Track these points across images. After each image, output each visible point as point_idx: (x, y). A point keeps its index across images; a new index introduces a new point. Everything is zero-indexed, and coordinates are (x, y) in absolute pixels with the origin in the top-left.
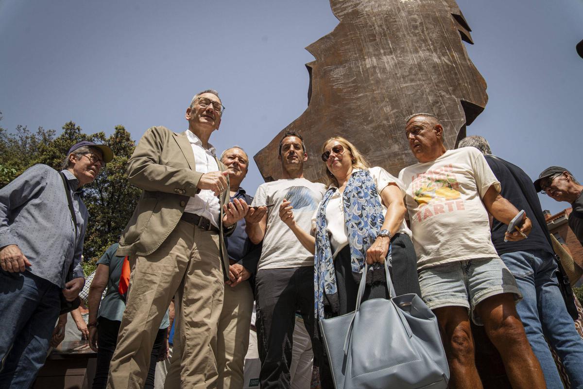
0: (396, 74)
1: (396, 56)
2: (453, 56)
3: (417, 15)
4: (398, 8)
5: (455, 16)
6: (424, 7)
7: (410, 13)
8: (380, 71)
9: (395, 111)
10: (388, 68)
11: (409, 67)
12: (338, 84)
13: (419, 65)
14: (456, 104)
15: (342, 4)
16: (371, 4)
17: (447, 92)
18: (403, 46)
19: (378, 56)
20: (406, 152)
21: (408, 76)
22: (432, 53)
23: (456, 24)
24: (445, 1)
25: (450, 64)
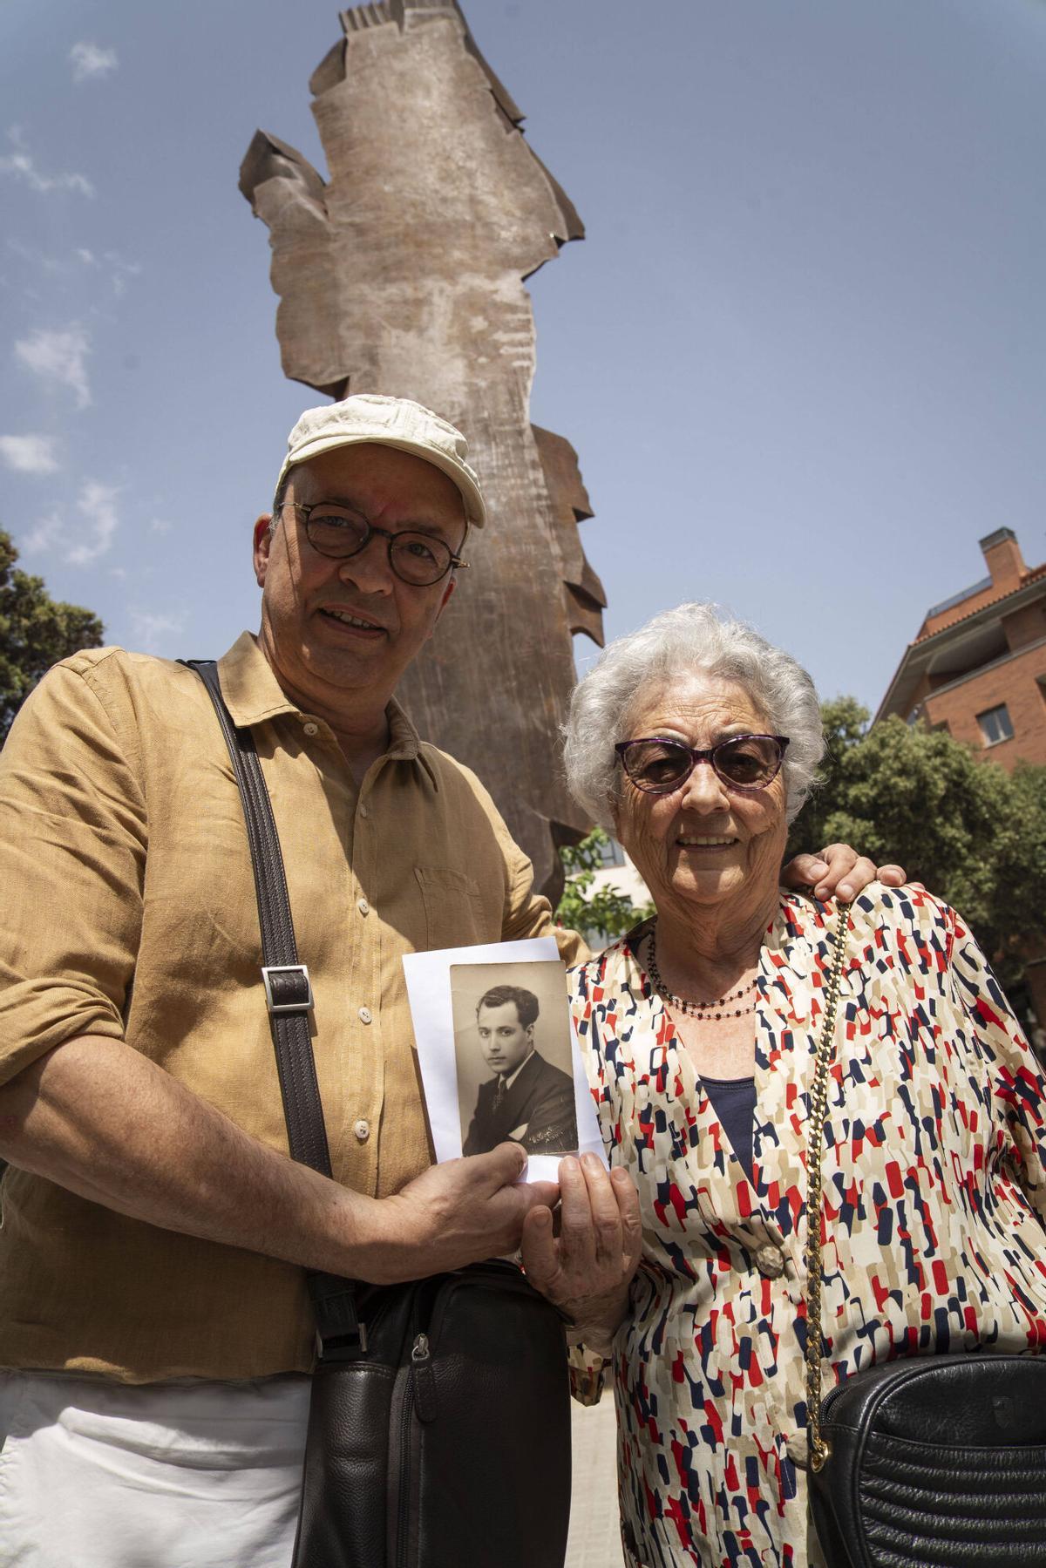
1: (448, 711)
2: (550, 707)
3: (496, 590)
5: (572, 588)
6: (512, 566)
14: (540, 832)
18: (461, 682)
22: (513, 702)
23: (571, 609)
24: (559, 539)
25: (542, 729)
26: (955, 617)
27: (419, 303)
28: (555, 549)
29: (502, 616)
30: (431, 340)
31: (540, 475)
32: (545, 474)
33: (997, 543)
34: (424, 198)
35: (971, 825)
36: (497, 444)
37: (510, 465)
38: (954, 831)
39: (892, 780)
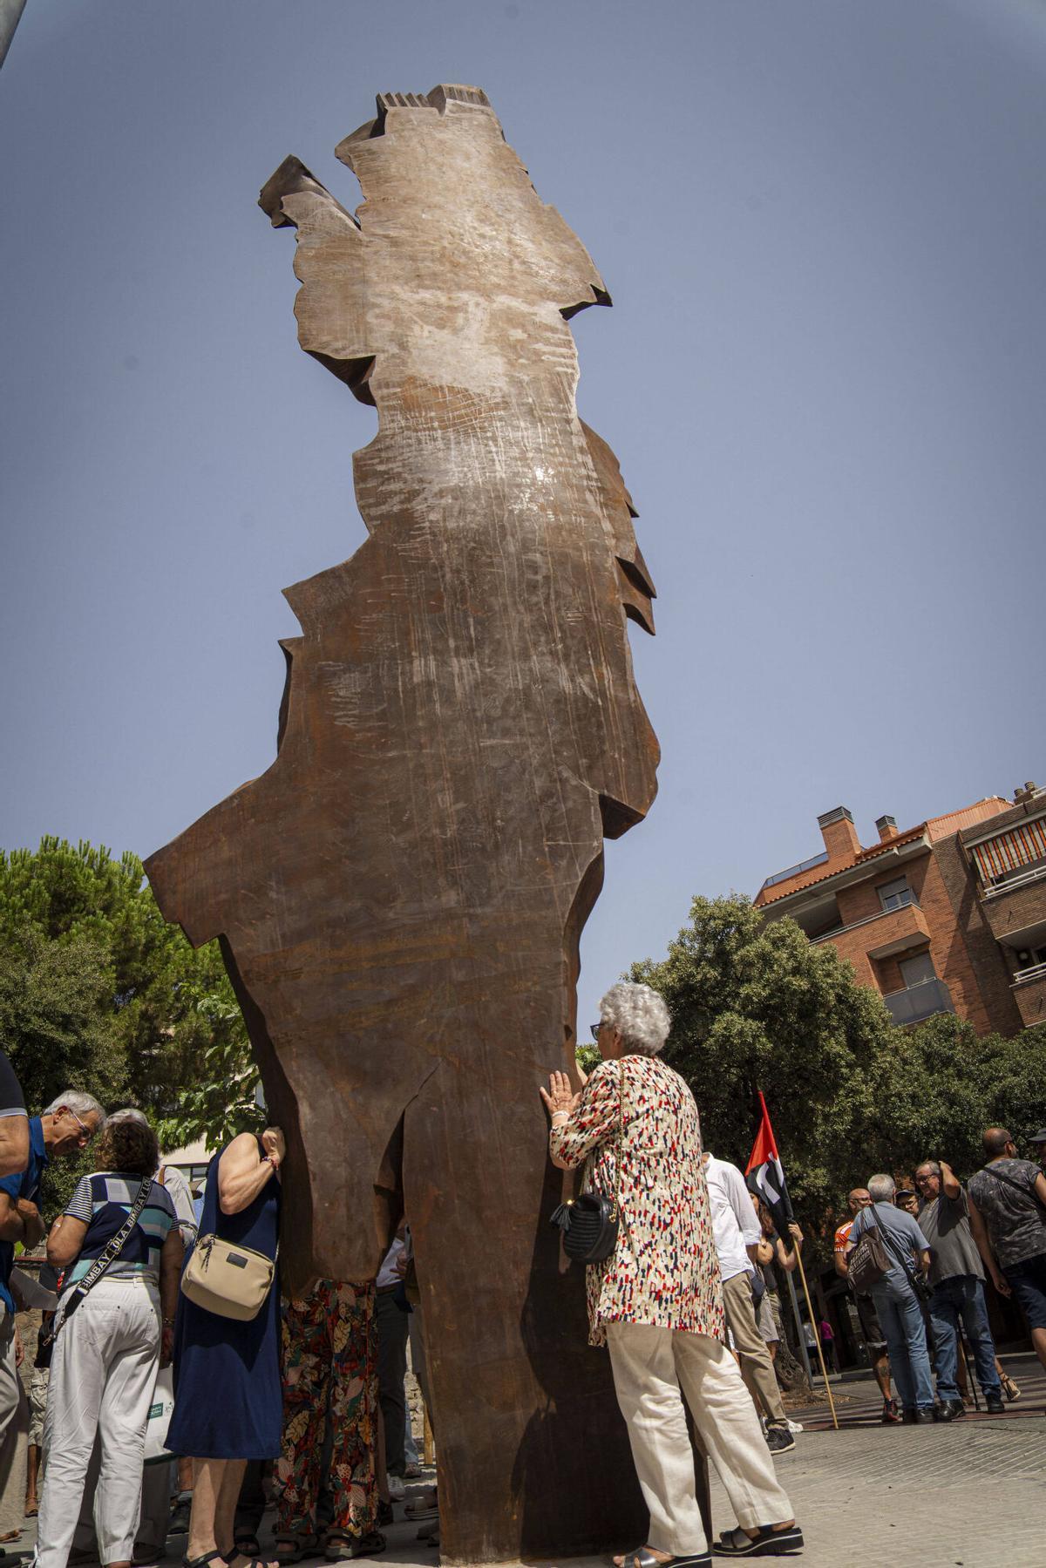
0: (474, 710)
1: (481, 663)
2: (601, 677)
3: (541, 553)
4: (503, 526)
5: (623, 564)
6: (560, 533)
7: (526, 547)
8: (441, 699)
9: (461, 805)
10: (459, 694)
11: (505, 695)
12: (346, 716)
13: (527, 691)
14: (587, 805)
15: (381, 480)
16: (443, 501)
17: (576, 769)
18: (498, 636)
19: (442, 656)
20: (471, 911)
21: (499, 718)
22: (559, 664)
23: (623, 586)
24: (610, 517)
25: (592, 696)
26: (792, 886)
27: (453, 309)
28: (607, 526)
29: (547, 578)
30: (467, 338)
31: (589, 459)
32: (593, 460)
33: (834, 821)
34: (462, 231)
36: (542, 426)
37: (557, 445)
39: (786, 980)
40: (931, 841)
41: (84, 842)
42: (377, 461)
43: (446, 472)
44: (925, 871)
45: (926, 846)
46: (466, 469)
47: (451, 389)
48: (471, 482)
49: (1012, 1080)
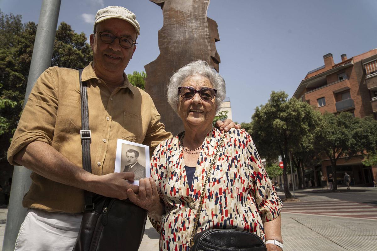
4: (186, 50)
5: (212, 57)
6: (198, 51)
15: (163, 38)
16: (174, 45)
24: (210, 45)
26: (315, 74)
28: (209, 48)
31: (208, 30)
32: (209, 30)
33: (328, 57)
35: (310, 125)
36: (198, 21)
37: (201, 26)
38: (305, 126)
39: (291, 112)
40: (354, 62)
41: (143, 71)
42: (162, 33)
43: (175, 37)
44: (351, 70)
45: (352, 64)
46: (180, 36)
47: (180, 11)
48: (180, 39)
49: (360, 129)
